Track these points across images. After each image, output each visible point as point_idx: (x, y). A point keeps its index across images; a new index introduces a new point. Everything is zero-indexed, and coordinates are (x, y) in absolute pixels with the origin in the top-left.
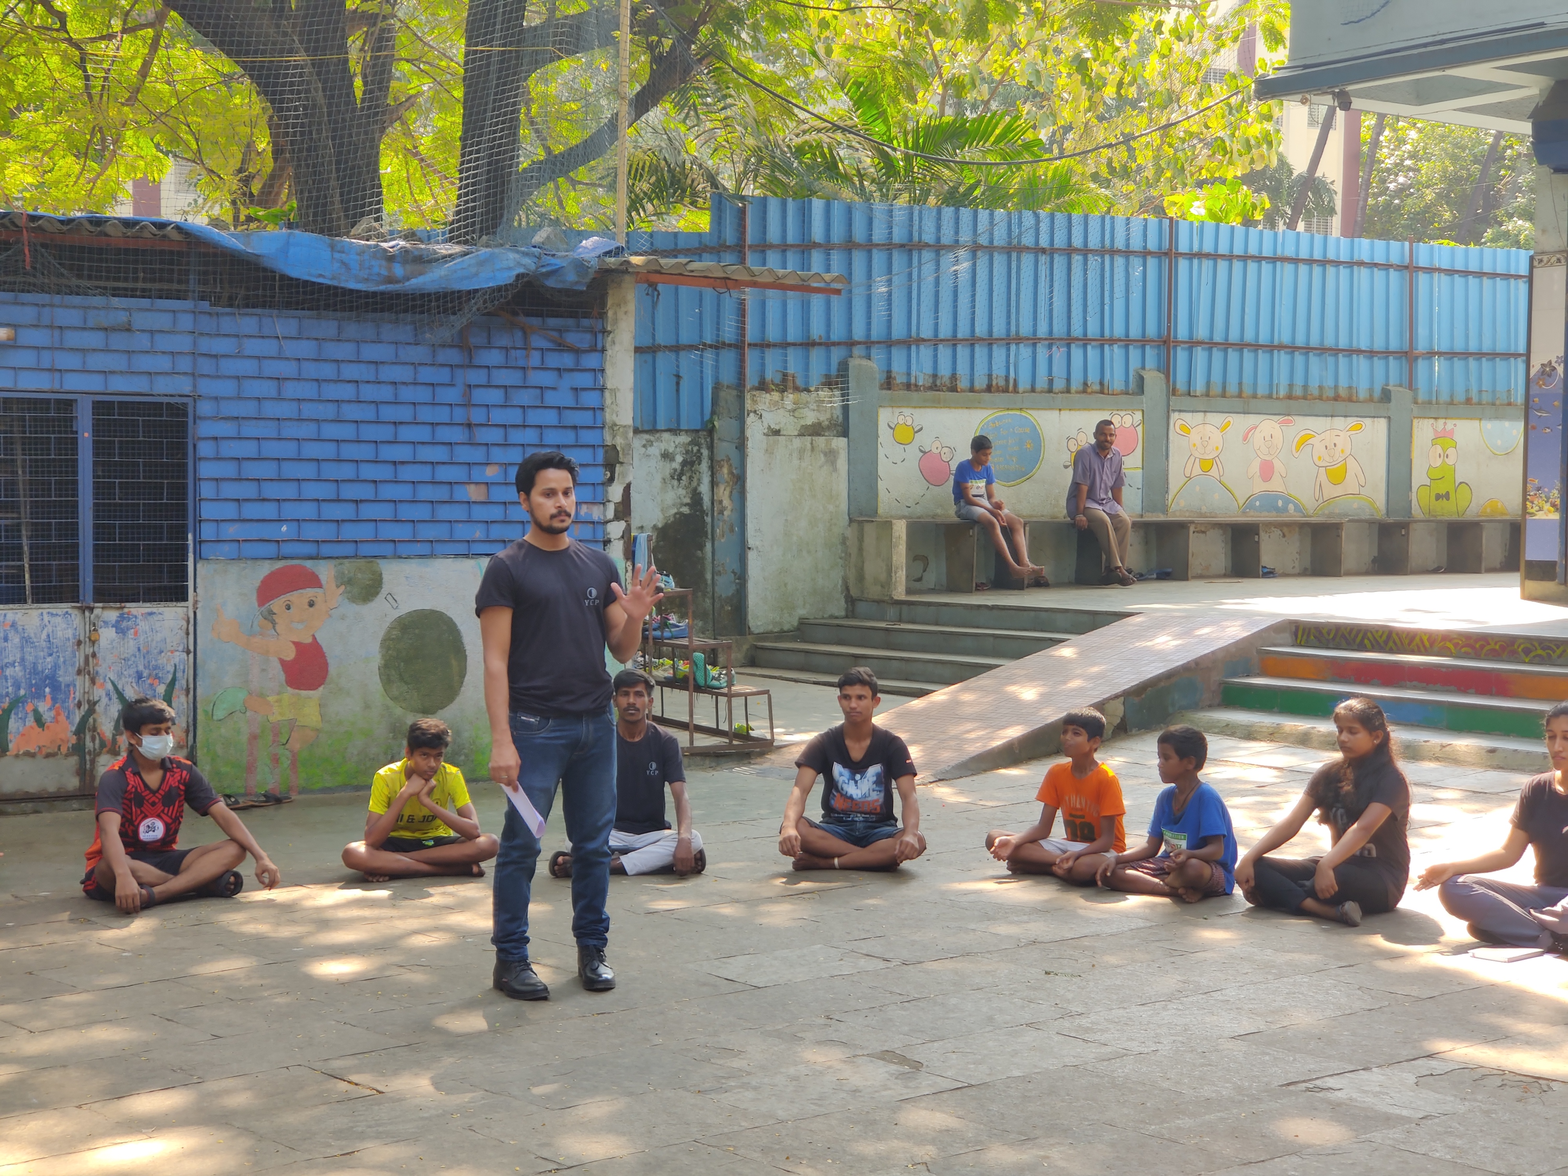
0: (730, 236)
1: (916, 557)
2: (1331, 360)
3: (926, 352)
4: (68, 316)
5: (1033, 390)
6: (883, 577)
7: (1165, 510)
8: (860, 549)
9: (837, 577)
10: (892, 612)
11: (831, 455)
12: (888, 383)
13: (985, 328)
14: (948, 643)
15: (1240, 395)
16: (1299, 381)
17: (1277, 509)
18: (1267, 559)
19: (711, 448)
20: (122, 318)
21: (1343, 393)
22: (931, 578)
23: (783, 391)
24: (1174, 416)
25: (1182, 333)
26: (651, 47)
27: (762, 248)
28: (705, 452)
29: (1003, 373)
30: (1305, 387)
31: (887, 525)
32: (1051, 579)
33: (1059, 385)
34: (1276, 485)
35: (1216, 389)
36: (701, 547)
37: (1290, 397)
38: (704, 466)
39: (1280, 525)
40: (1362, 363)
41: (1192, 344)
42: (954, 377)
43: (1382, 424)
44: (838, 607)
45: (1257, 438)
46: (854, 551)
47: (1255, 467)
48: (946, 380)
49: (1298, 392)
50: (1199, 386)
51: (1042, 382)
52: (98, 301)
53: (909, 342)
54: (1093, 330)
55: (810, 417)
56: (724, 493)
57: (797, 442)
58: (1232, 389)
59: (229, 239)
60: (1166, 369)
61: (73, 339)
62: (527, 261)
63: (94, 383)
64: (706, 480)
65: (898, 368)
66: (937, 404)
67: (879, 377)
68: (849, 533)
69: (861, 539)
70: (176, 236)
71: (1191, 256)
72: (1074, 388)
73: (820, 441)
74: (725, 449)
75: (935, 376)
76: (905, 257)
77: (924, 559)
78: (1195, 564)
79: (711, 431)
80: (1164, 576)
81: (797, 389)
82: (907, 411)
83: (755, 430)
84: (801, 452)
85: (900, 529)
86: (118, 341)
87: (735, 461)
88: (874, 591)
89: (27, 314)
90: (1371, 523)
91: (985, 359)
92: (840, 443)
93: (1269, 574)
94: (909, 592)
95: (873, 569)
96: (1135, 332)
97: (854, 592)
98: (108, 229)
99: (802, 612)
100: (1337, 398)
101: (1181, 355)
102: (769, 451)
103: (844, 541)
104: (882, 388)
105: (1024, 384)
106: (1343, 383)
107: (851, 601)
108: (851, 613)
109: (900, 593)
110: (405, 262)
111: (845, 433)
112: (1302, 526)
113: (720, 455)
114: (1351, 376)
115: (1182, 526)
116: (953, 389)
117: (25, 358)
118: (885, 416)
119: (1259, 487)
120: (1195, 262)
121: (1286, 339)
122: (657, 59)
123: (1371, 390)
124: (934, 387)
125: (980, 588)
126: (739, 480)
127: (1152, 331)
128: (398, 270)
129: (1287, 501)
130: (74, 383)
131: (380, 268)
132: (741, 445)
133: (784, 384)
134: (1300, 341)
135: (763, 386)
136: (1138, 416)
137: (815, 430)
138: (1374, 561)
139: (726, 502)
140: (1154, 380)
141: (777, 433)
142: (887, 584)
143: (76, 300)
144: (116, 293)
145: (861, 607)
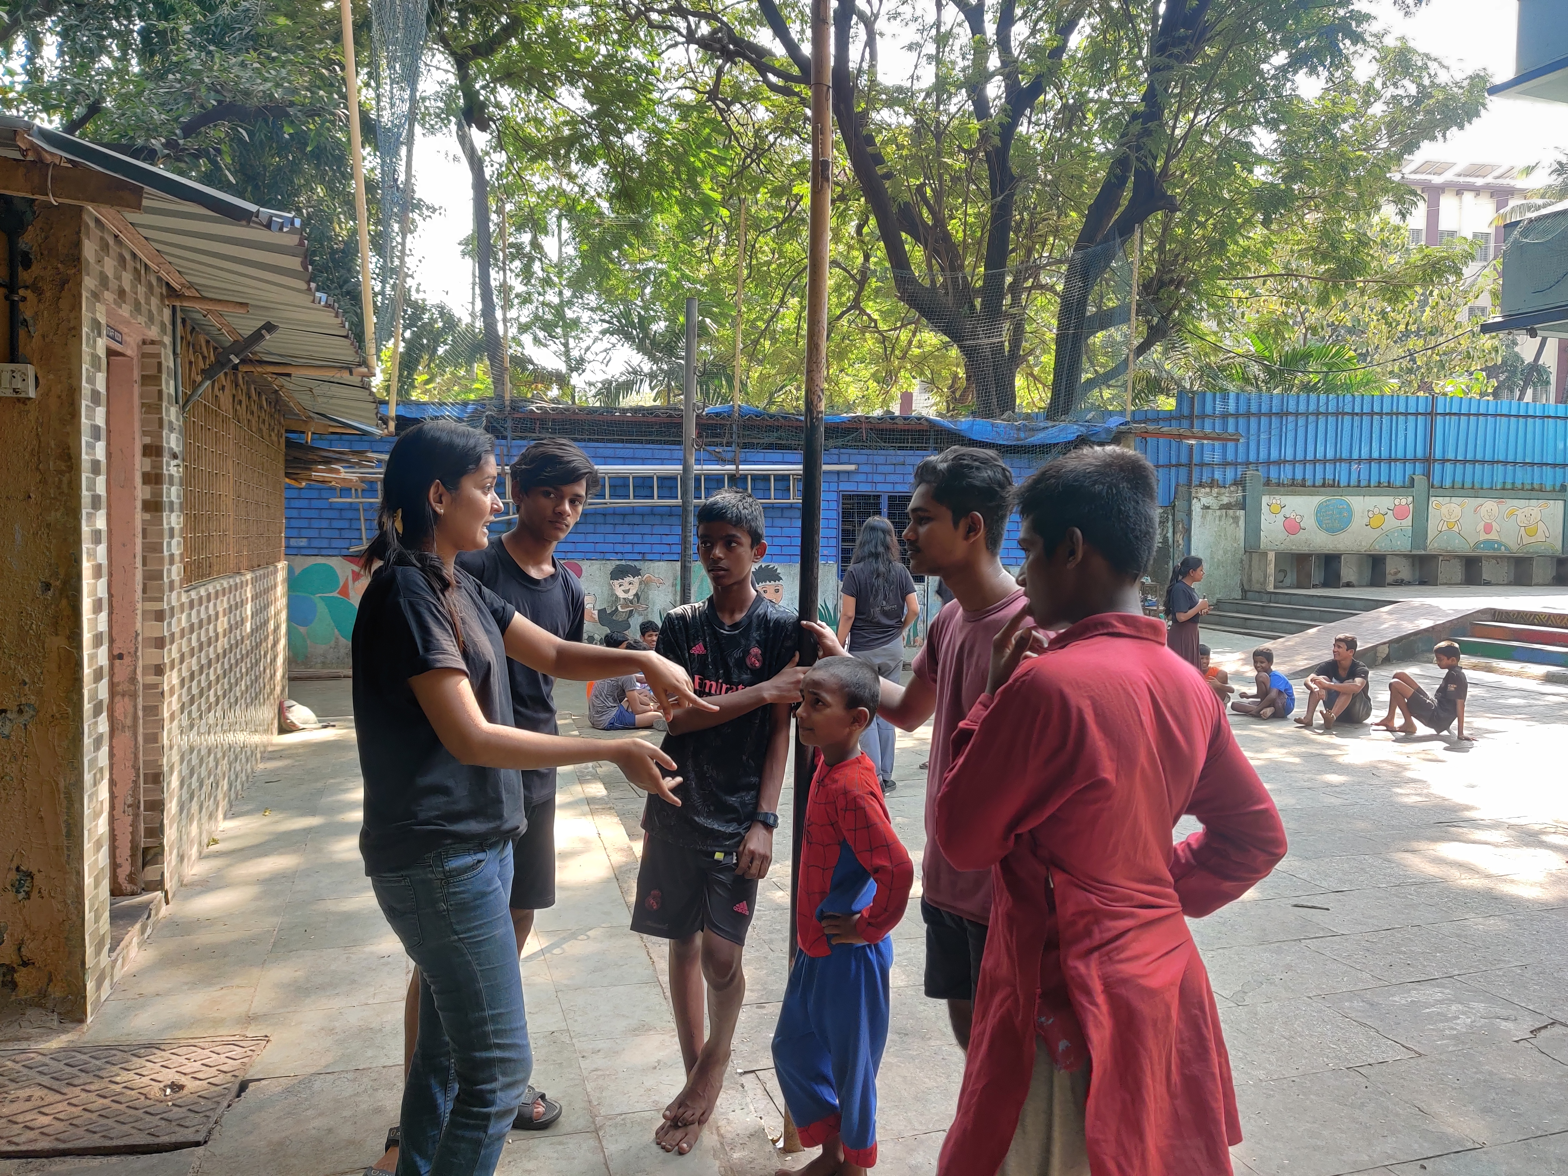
0: (1186, 412)
1: (1280, 570)
2: (1529, 469)
3: (1289, 468)
4: (880, 459)
5: (1349, 486)
6: (1262, 580)
7: (1425, 549)
8: (1250, 566)
9: (1237, 579)
10: (1266, 597)
11: (1236, 519)
12: (1268, 483)
13: (1322, 454)
14: (1295, 613)
15: (1473, 488)
16: (1509, 481)
17: (1494, 549)
18: (1485, 576)
19: (1174, 515)
20: (902, 459)
21: (1536, 486)
22: (1288, 581)
23: (1211, 487)
24: (1432, 499)
25: (1438, 455)
26: (1148, 322)
27: (1203, 416)
28: (1170, 517)
29: (1332, 477)
30: (1513, 483)
31: (1265, 554)
32: (1355, 582)
33: (1363, 483)
34: (1493, 536)
35: (1458, 485)
36: (1167, 563)
37: (1503, 489)
38: (1170, 524)
39: (1495, 558)
40: (1549, 470)
41: (1444, 461)
42: (1304, 479)
43: (1561, 503)
44: (1238, 594)
45: (1483, 511)
46: (1247, 567)
47: (1481, 527)
48: (1300, 481)
49: (1509, 486)
50: (1448, 483)
51: (1354, 482)
52: (892, 452)
53: (1280, 462)
54: (1384, 455)
55: (1225, 500)
56: (1179, 537)
57: (1218, 513)
58: (1468, 484)
59: (946, 423)
60: (1428, 474)
61: (881, 469)
62: (1082, 429)
63: (889, 488)
64: (1171, 531)
65: (1273, 474)
66: (1294, 494)
67: (1262, 480)
68: (1244, 557)
69: (1250, 561)
70: (925, 423)
71: (1444, 414)
72: (1372, 484)
73: (1231, 512)
74: (1180, 515)
75: (1293, 479)
76: (1279, 420)
77: (1285, 572)
78: (1441, 577)
79: (1174, 507)
80: (1423, 583)
81: (1218, 486)
82: (1277, 497)
83: (1196, 507)
84: (1220, 517)
85: (1271, 556)
86: (899, 469)
87: (1185, 522)
88: (1256, 587)
89: (863, 459)
90: (1552, 557)
91: (1322, 471)
92: (1242, 513)
93: (1488, 583)
94: (1275, 587)
95: (1256, 575)
96: (1410, 455)
97: (1246, 587)
98: (896, 421)
99: (1218, 596)
100: (1532, 490)
101: (1437, 466)
102: (1204, 517)
103: (1242, 561)
104: (1264, 485)
105: (1343, 483)
106: (1536, 482)
107: (1244, 591)
108: (1244, 598)
109: (1271, 588)
110: (1025, 431)
111: (1244, 508)
112: (1509, 558)
113: (1177, 518)
114: (1541, 477)
115: (1434, 557)
116: (1304, 486)
117: (862, 477)
118: (1265, 499)
119: (1483, 537)
120: (1447, 417)
121: (1502, 458)
122: (1150, 328)
123: (1554, 485)
124: (1293, 485)
125: (1315, 586)
126: (1188, 531)
127: (1420, 454)
128: (1022, 435)
129: (1500, 544)
130: (880, 488)
131: (1013, 433)
132: (1189, 513)
133: (1212, 484)
134: (1511, 458)
135: (1201, 485)
136: (1410, 499)
137: (1227, 507)
138: (1554, 578)
139: (1181, 542)
140: (1419, 479)
141: (1208, 508)
142: (1264, 583)
143: (883, 452)
144: (900, 448)
145: (1249, 594)
